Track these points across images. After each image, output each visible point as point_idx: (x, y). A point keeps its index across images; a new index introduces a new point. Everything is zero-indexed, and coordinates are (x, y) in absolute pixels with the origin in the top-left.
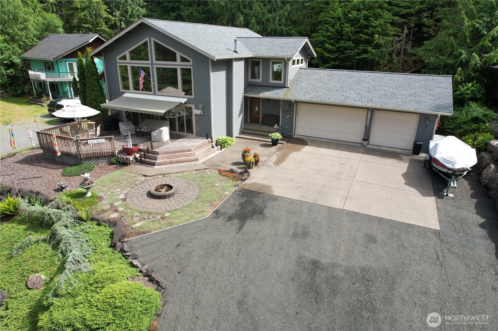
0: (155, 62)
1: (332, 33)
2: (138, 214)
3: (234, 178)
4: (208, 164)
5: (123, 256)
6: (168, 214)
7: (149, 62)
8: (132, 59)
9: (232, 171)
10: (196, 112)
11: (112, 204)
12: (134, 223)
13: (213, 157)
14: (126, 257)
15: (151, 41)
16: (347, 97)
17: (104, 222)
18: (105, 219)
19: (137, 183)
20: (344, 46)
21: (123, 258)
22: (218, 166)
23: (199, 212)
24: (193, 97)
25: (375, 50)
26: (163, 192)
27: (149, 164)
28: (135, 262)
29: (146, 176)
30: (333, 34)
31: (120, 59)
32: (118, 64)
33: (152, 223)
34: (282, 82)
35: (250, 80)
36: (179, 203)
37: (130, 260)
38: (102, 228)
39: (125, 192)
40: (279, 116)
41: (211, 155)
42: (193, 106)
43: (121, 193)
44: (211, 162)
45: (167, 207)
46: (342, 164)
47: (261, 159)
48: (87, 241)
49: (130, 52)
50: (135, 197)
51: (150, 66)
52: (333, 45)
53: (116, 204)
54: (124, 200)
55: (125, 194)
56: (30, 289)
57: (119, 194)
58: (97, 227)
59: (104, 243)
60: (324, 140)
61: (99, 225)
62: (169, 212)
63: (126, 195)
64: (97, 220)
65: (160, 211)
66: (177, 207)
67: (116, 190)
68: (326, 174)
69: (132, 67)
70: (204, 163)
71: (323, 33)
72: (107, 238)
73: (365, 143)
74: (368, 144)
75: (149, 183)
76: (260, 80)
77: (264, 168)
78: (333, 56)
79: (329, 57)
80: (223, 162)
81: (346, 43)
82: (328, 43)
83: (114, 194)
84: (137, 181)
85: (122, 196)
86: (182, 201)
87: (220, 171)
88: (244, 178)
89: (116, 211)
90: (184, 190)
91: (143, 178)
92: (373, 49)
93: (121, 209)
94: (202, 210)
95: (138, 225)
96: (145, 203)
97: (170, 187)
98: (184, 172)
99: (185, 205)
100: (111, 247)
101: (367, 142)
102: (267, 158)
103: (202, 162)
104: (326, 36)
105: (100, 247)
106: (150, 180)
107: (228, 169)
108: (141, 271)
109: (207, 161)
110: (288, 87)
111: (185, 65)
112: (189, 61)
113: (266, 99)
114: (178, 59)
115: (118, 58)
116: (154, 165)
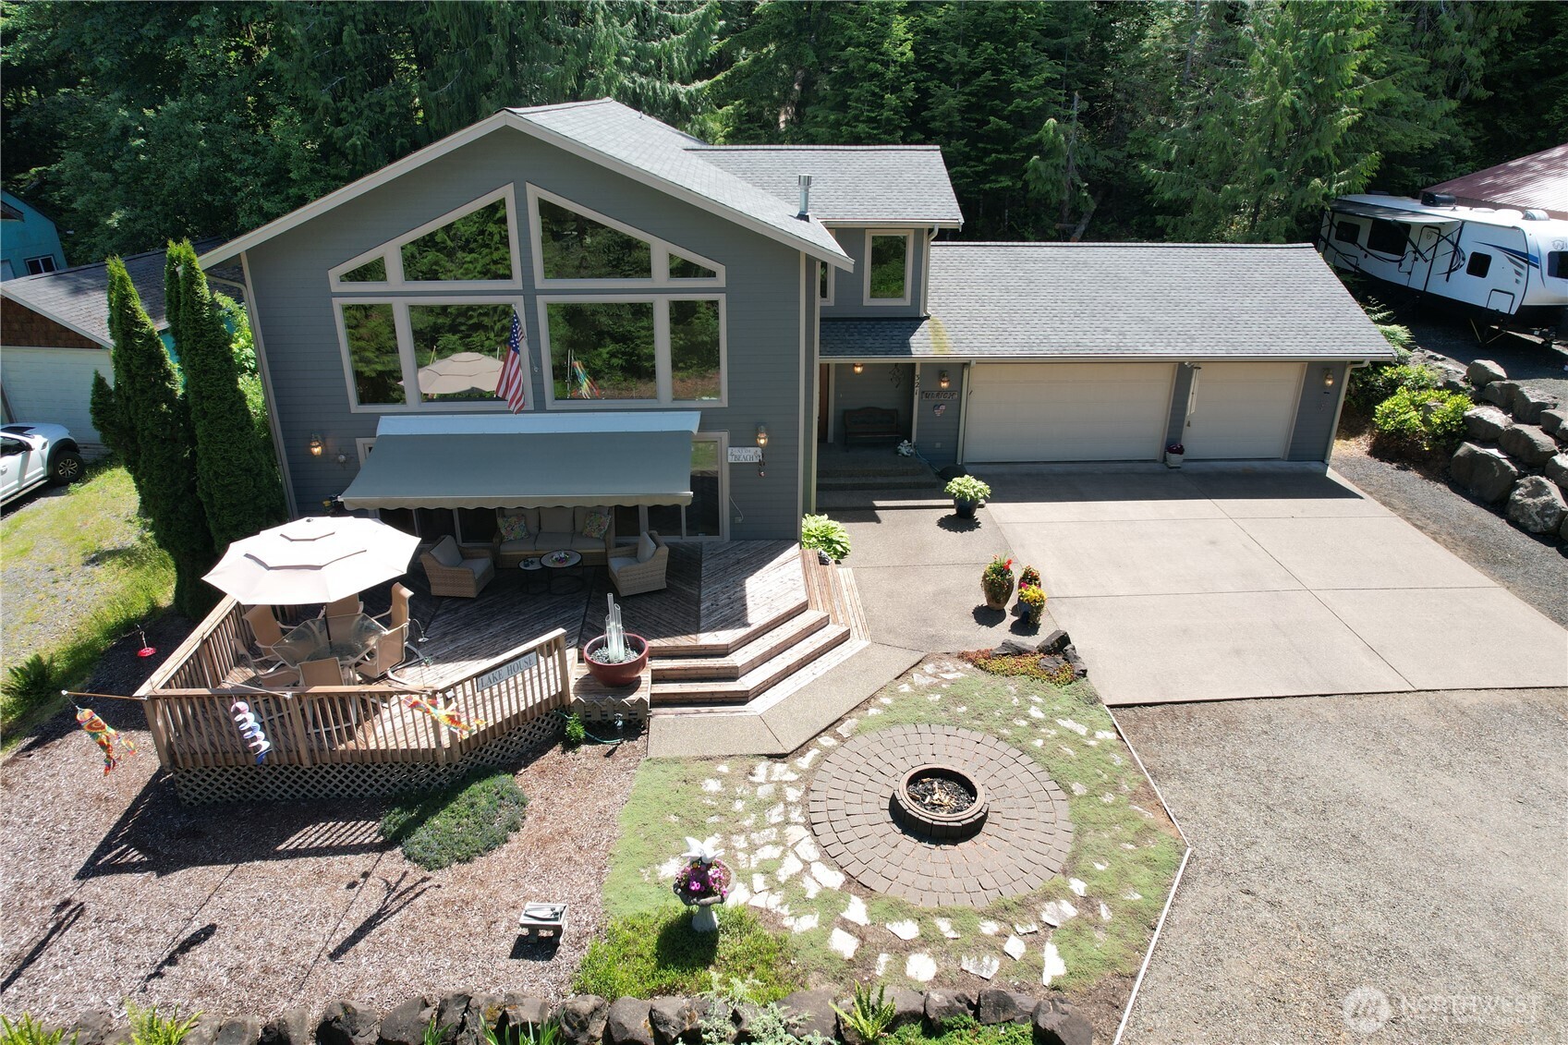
0: (542, 282)
4: (895, 641)
7: (514, 284)
8: (415, 275)
10: (734, 456)
13: (868, 609)
15: (522, 205)
23: (1142, 836)
24: (723, 403)
31: (351, 277)
32: (336, 301)
34: (907, 301)
39: (808, 851)
40: (911, 413)
42: (723, 437)
43: (806, 863)
44: (892, 631)
49: (408, 248)
51: (516, 300)
67: (764, 855)
69: (418, 310)
70: (880, 643)
73: (1175, 459)
74: (1181, 460)
76: (830, 301)
87: (967, 658)
91: (786, 772)
101: (1177, 455)
103: (866, 640)
106: (818, 769)
109: (874, 627)
110: (928, 318)
111: (692, 290)
112: (711, 274)
113: (855, 365)
114: (660, 266)
115: (334, 274)
116: (741, 699)
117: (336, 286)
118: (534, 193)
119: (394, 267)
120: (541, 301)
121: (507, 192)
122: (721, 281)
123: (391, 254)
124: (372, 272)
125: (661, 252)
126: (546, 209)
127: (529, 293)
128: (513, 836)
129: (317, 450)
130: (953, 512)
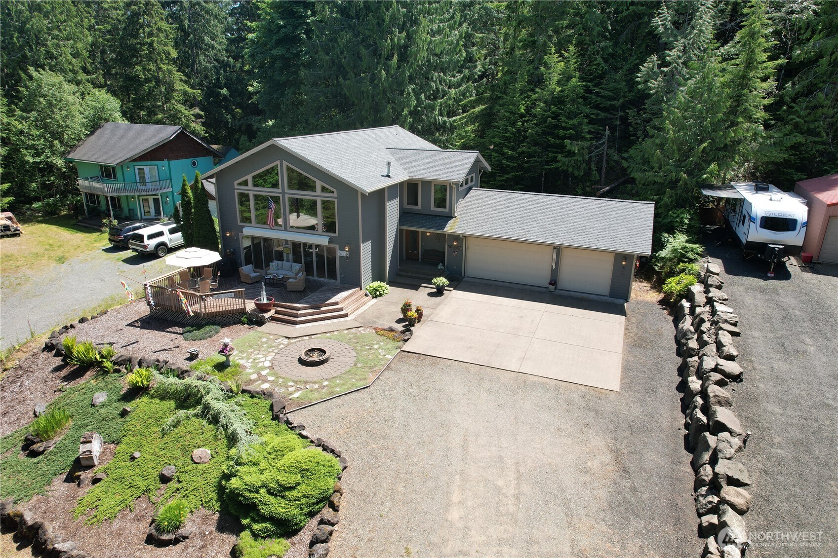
0: (286, 191)
1: (512, 133)
2: (292, 384)
3: (394, 339)
4: (361, 320)
5: (289, 428)
6: (326, 383)
7: (280, 190)
8: (255, 185)
9: (391, 330)
10: (340, 253)
11: (259, 374)
12: (291, 394)
13: (365, 311)
14: (292, 429)
15: (282, 167)
16: (529, 231)
17: (258, 393)
18: (258, 390)
19: (280, 347)
20: (528, 152)
21: (289, 429)
22: (373, 322)
23: (361, 380)
24: (337, 235)
25: (567, 159)
26: (316, 357)
27: (290, 323)
28: (304, 433)
29: (289, 338)
30: (514, 134)
31: (240, 184)
32: (236, 191)
33: (310, 394)
34: (447, 210)
35: (406, 206)
36: (335, 370)
37: (298, 431)
38: (255, 400)
39: (269, 358)
40: (444, 253)
41: (362, 308)
42: (337, 246)
43: (266, 360)
44: (363, 318)
45: (323, 374)
46: (521, 317)
47: (425, 312)
48: (245, 415)
49: (254, 177)
50: (283, 364)
51: (280, 195)
52: (513, 149)
53: (264, 373)
54: (272, 367)
55: (270, 361)
56: (197, 463)
57: (264, 362)
58: (249, 399)
59: (263, 416)
60: (501, 284)
61: (252, 397)
62: (326, 380)
63: (272, 361)
64: (249, 392)
65: (316, 379)
66: (335, 375)
67: (258, 356)
68: (502, 331)
69: (255, 196)
70: (355, 320)
71: (500, 133)
72: (266, 411)
73: (552, 288)
74: (555, 289)
75: (295, 347)
76: (419, 207)
77: (429, 324)
78: (514, 163)
79: (508, 165)
80: (378, 317)
81: (529, 148)
82: (506, 146)
83: (257, 361)
84: (280, 345)
85: (267, 364)
86: (338, 367)
87: (376, 329)
88: (406, 338)
89: (266, 381)
90: (338, 355)
91: (286, 341)
92: (565, 156)
93: (271, 378)
94: (363, 377)
95: (296, 395)
96: (297, 370)
97: (323, 352)
98: (333, 331)
99: (343, 372)
100: (273, 419)
101: (554, 287)
102: (432, 311)
103: (352, 318)
104: (504, 137)
105: (261, 420)
106: (295, 342)
107: (386, 327)
108: (312, 442)
109: (359, 316)
110: (455, 217)
111: (327, 196)
112: (333, 192)
113: (427, 232)
114: (319, 188)
115: (236, 183)
116: (295, 323)
117: (236, 187)
118: (285, 163)
119: (250, 182)
120: (287, 196)
121: (278, 162)
122: (335, 195)
123: (249, 178)
124: (245, 183)
125: (319, 184)
126: (289, 169)
127: (283, 193)
128: (209, 338)
129: (228, 235)
130: (435, 290)
